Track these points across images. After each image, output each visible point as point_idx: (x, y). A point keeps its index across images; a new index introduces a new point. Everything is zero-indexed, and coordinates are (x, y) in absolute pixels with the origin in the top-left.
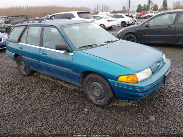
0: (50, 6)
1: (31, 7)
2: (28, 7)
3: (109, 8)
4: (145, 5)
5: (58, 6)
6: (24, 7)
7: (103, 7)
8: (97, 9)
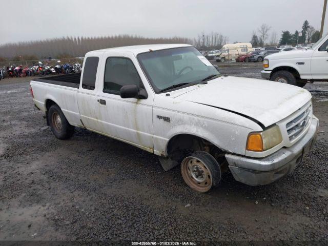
0: (119, 36)
1: (89, 38)
2: (82, 38)
3: (224, 39)
4: (297, 33)
5: (134, 36)
6: (79, 39)
7: (214, 37)
8: (202, 41)
